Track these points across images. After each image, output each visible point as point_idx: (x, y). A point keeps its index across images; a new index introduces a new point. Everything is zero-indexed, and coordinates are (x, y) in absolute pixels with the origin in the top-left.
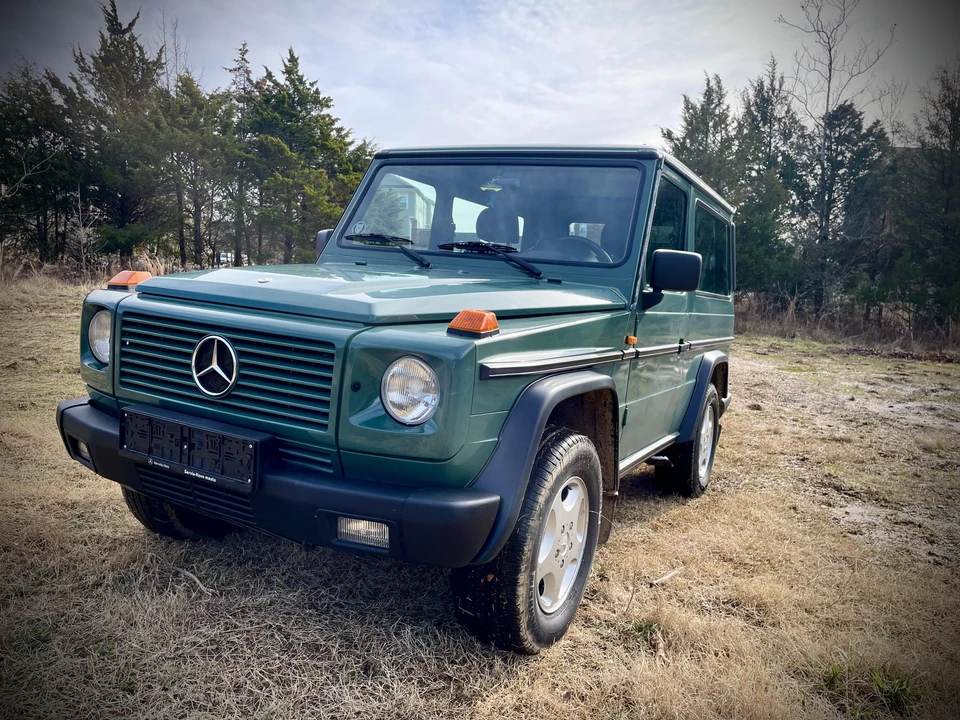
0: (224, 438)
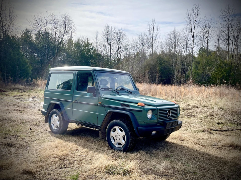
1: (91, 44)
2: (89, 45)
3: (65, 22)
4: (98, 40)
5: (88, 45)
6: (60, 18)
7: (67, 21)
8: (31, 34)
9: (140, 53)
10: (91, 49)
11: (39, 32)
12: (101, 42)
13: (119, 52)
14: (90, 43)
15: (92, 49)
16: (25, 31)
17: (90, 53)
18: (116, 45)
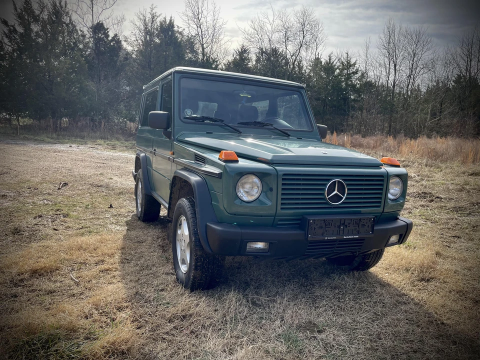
0: (360, 220)
1: (355, 64)
2: (351, 66)
3: (303, 25)
4: (368, 56)
5: (349, 65)
6: (295, 18)
7: (306, 23)
8: (248, 54)
9: (464, 76)
10: (353, 73)
11: (262, 49)
12: (375, 58)
13: (412, 76)
14: (353, 61)
15: (356, 73)
16: (240, 50)
17: (351, 81)
18: (408, 62)
